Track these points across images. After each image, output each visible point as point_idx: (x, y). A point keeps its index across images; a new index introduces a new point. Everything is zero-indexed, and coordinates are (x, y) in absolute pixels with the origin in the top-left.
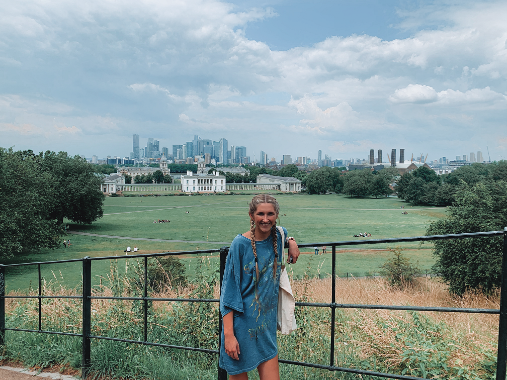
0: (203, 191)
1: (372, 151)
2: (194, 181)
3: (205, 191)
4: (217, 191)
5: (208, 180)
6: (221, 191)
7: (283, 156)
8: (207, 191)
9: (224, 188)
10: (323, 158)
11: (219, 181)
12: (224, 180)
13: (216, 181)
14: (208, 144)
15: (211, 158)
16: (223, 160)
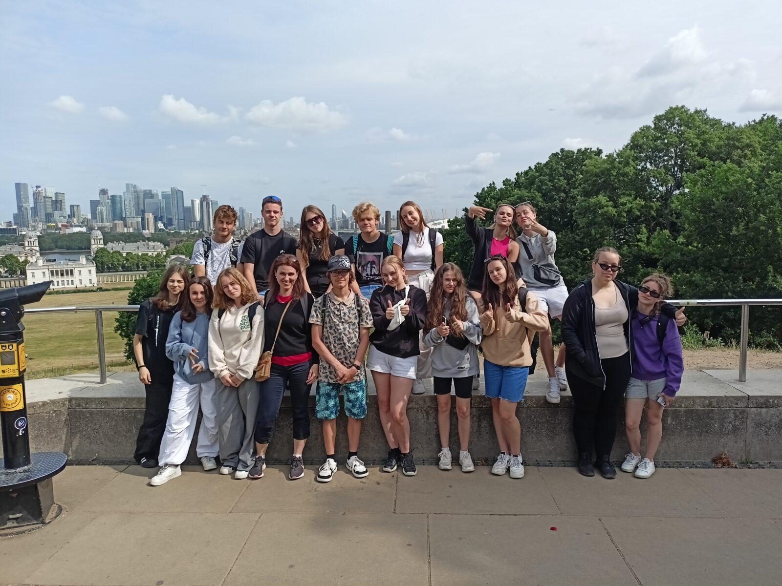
0: (61, 286)
2: (44, 273)
3: (63, 286)
4: (83, 285)
5: (67, 271)
6: (89, 285)
8: (66, 286)
9: (95, 280)
11: (85, 271)
12: (94, 270)
13: (80, 271)
14: (152, 197)
15: (156, 220)
16: (178, 222)
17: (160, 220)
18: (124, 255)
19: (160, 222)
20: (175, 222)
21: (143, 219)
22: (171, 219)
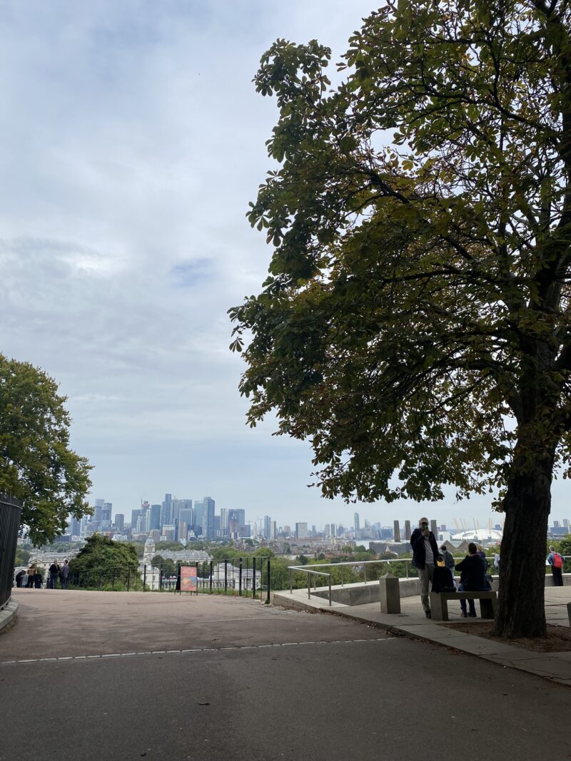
1: (396, 523)
7: (297, 524)
10: (362, 525)
11: (150, 576)
14: (186, 507)
15: (189, 528)
16: (208, 531)
17: (192, 529)
18: (175, 562)
19: (192, 531)
20: (205, 531)
21: (177, 528)
22: (201, 528)
